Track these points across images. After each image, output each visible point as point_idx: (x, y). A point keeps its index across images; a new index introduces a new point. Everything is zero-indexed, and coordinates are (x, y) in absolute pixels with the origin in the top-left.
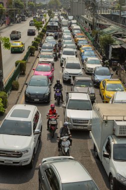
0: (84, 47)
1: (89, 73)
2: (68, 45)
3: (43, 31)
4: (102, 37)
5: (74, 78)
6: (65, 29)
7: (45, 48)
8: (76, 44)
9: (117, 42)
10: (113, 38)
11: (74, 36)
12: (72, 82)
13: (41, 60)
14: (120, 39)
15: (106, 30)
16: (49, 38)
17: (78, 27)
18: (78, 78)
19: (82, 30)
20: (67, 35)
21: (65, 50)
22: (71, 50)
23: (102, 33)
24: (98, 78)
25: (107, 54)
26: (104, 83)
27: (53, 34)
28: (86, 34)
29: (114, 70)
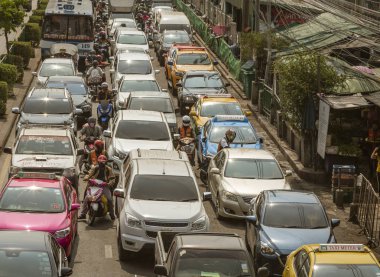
0: (206, 104)
1: (235, 216)
2: (140, 95)
3: (29, 35)
4: (286, 61)
5: (168, 239)
6: (122, 28)
7: (38, 108)
8: (174, 92)
9: (351, 84)
10: (333, 65)
11: (160, 55)
12: (162, 257)
13: (19, 160)
14: (362, 69)
15: (300, 32)
16: (54, 65)
17: (181, 18)
18: (186, 243)
19: (197, 31)
20: (131, 51)
21: (127, 116)
22: (154, 117)
23: (283, 45)
24: (275, 238)
25: (311, 137)
26: (303, 260)
27: (71, 48)
28: (213, 45)
29: (341, 202)
